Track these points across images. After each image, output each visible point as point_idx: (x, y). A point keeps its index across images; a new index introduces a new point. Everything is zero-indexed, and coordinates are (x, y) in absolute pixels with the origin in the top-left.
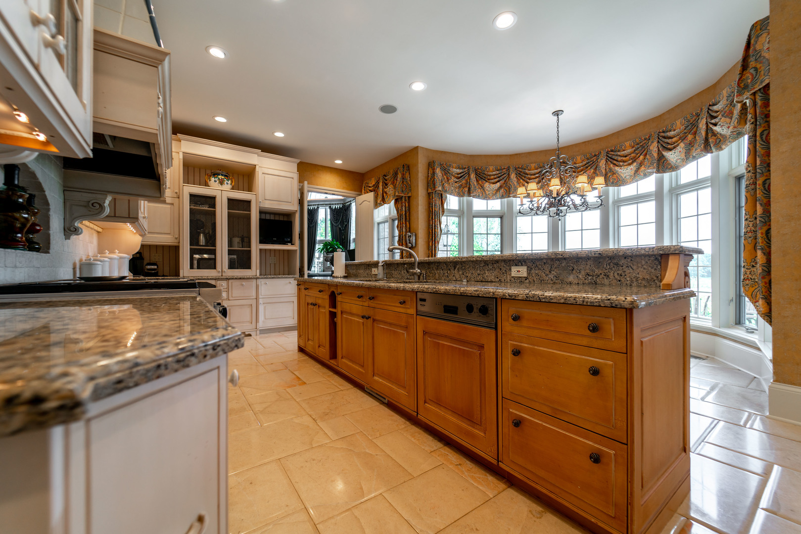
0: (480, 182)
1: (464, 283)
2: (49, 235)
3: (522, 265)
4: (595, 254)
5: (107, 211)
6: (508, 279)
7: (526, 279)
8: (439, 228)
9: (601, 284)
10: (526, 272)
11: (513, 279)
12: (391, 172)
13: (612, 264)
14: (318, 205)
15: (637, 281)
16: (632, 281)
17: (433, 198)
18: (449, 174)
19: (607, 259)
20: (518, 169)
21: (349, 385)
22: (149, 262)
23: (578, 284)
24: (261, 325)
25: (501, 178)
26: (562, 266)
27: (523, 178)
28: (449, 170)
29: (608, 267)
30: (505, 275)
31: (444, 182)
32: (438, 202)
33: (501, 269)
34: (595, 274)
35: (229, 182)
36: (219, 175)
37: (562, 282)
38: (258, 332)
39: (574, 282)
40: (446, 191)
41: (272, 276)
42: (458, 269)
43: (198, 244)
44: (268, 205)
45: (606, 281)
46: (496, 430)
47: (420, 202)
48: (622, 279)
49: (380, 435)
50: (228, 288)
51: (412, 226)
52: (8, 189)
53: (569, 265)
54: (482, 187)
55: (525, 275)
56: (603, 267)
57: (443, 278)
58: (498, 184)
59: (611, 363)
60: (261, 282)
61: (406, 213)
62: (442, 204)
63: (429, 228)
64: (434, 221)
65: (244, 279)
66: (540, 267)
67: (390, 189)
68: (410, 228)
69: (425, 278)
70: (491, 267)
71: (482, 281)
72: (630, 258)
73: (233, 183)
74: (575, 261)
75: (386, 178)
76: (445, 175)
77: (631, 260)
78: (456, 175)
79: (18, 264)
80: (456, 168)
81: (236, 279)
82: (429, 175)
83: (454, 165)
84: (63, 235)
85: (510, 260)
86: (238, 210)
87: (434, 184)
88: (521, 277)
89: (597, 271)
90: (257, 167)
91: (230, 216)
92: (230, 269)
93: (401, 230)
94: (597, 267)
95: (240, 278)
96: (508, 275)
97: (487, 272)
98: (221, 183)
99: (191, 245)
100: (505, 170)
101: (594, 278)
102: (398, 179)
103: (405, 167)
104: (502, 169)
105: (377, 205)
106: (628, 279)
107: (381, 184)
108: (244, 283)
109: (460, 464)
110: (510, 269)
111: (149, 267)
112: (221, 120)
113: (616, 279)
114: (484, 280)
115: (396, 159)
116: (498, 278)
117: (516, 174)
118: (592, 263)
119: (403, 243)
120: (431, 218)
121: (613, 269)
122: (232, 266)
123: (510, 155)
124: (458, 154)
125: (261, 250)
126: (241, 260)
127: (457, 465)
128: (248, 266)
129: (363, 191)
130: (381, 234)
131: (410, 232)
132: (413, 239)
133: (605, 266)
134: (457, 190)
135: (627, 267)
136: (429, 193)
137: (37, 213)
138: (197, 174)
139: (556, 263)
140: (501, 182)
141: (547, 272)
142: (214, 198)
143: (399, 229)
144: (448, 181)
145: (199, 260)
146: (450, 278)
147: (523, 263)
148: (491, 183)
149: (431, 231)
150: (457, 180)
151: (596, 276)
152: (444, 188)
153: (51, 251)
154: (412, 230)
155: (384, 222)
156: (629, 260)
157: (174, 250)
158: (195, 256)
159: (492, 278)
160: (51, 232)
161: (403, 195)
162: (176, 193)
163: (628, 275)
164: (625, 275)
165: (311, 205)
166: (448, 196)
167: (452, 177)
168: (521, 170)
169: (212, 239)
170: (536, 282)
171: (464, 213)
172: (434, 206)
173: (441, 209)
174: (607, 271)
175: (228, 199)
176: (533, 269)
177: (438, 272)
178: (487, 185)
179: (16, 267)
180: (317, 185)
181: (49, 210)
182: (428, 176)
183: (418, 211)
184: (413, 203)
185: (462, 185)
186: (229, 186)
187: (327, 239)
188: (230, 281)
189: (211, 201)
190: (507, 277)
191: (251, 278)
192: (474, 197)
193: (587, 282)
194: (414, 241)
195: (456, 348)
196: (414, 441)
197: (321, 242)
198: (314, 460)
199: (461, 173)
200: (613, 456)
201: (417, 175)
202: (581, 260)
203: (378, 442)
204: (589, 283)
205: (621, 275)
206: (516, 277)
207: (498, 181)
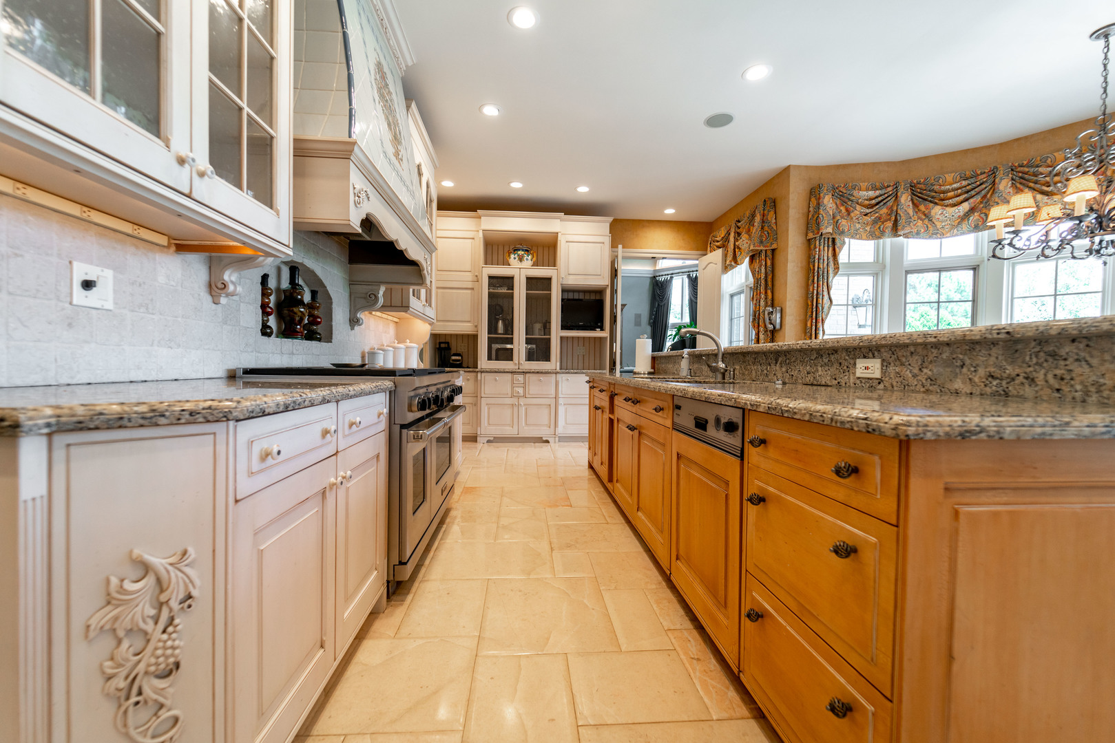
0: (922, 207)
1: (777, 386)
2: (331, 327)
3: (874, 357)
4: (998, 334)
5: (381, 301)
6: (852, 381)
7: (879, 383)
8: (826, 297)
9: (1017, 396)
10: (880, 370)
11: (858, 382)
12: (748, 213)
13: (1042, 354)
14: (673, 274)
15: (1099, 391)
16: (1087, 393)
17: (815, 248)
18: (850, 203)
19: (1033, 344)
20: (1019, 169)
21: (622, 518)
22: (455, 352)
23: (971, 394)
24: (561, 430)
25: (973, 193)
26: (942, 358)
27: (1032, 185)
28: (852, 195)
29: (1034, 360)
30: (847, 373)
31: (838, 217)
32: (826, 253)
33: (840, 364)
34: (1005, 375)
35: (530, 257)
36: (519, 250)
37: (942, 391)
38: (557, 439)
39: (963, 391)
40: (842, 233)
41: (575, 371)
42: (781, 364)
43: (496, 332)
44: (573, 281)
45: (1028, 391)
46: (738, 621)
47: (790, 257)
48: (1063, 388)
49: (616, 588)
50: (525, 383)
51: (776, 298)
52: (292, 287)
53: (954, 356)
54: (927, 216)
55: (877, 374)
56: (1024, 362)
57: (761, 378)
58: (965, 206)
59: (873, 539)
60: (562, 378)
61: (766, 277)
62: (835, 255)
63: (807, 298)
64: (816, 285)
65: (542, 373)
66: (904, 360)
67: (744, 242)
68: (773, 300)
69: (732, 377)
70: (827, 360)
71: (812, 385)
72: (1085, 340)
73: (535, 259)
74: (967, 347)
75: (739, 224)
76: (843, 205)
77: (1088, 346)
78: (867, 202)
79: (295, 351)
80: (867, 190)
81: (533, 373)
82: (811, 209)
83: (863, 185)
84: (348, 325)
85: (855, 349)
86: (537, 290)
87: (818, 224)
88: (871, 379)
89: (1010, 370)
90: (559, 234)
91: (528, 297)
92: (529, 360)
93: (758, 305)
94: (1010, 360)
95: (538, 373)
96: (851, 374)
97: (820, 369)
98: (521, 259)
99: (488, 334)
100: (985, 176)
101: (1004, 383)
102: (755, 224)
103: (768, 203)
104: (976, 176)
105: (726, 268)
106: (1078, 387)
107: (732, 235)
108: (542, 377)
109: (698, 660)
110: (855, 364)
111: (453, 358)
112: (516, 185)
113: (1050, 387)
114: (815, 383)
115: (756, 192)
116: (835, 379)
117: (1012, 179)
118: (1001, 352)
119: (760, 324)
120: (810, 281)
121: (1045, 364)
122: (531, 357)
123: (1001, 144)
124: (874, 164)
125: (561, 338)
126: (539, 351)
127: (692, 658)
128: (547, 358)
129: (709, 248)
130: (735, 312)
131: (773, 306)
132: (777, 318)
133: (1027, 358)
134: (868, 228)
135: (1077, 360)
136: (809, 240)
137: (318, 307)
138: (501, 252)
139: (932, 353)
140: (971, 200)
141: (916, 371)
142: (512, 278)
143: (755, 302)
144: (849, 214)
145: (498, 350)
146: (770, 377)
147: (876, 354)
148: (947, 206)
149: (810, 303)
150: (868, 211)
151: (1009, 380)
152: (838, 228)
153: (333, 341)
154: (776, 302)
155: (739, 293)
156: (1082, 346)
157: (474, 338)
158: (493, 345)
159: (826, 379)
160: (334, 323)
161: (762, 248)
162: (477, 276)
163: (1078, 379)
164: (1072, 379)
165: (662, 275)
166: (847, 240)
167: (858, 207)
168: (1026, 169)
169: (509, 327)
170: (895, 388)
171: (884, 267)
172: (817, 261)
173: (831, 264)
174: (1031, 369)
175: (527, 278)
176: (892, 364)
177: (755, 367)
178: (937, 211)
179: (293, 354)
180: (641, 248)
181: (331, 303)
182: (809, 211)
183: (786, 272)
184: (779, 258)
185: (880, 218)
186: (530, 263)
187: (683, 322)
188: (527, 375)
189: (508, 281)
190: (849, 378)
191: (550, 373)
192: (906, 236)
193: (988, 390)
194: (778, 321)
195: (705, 482)
196: (655, 608)
197: (674, 326)
198: (520, 591)
199: (877, 197)
200: (870, 715)
201: (787, 212)
202: (978, 348)
203: (607, 596)
204: (994, 394)
205: (1062, 379)
206: (863, 378)
207: (966, 200)
